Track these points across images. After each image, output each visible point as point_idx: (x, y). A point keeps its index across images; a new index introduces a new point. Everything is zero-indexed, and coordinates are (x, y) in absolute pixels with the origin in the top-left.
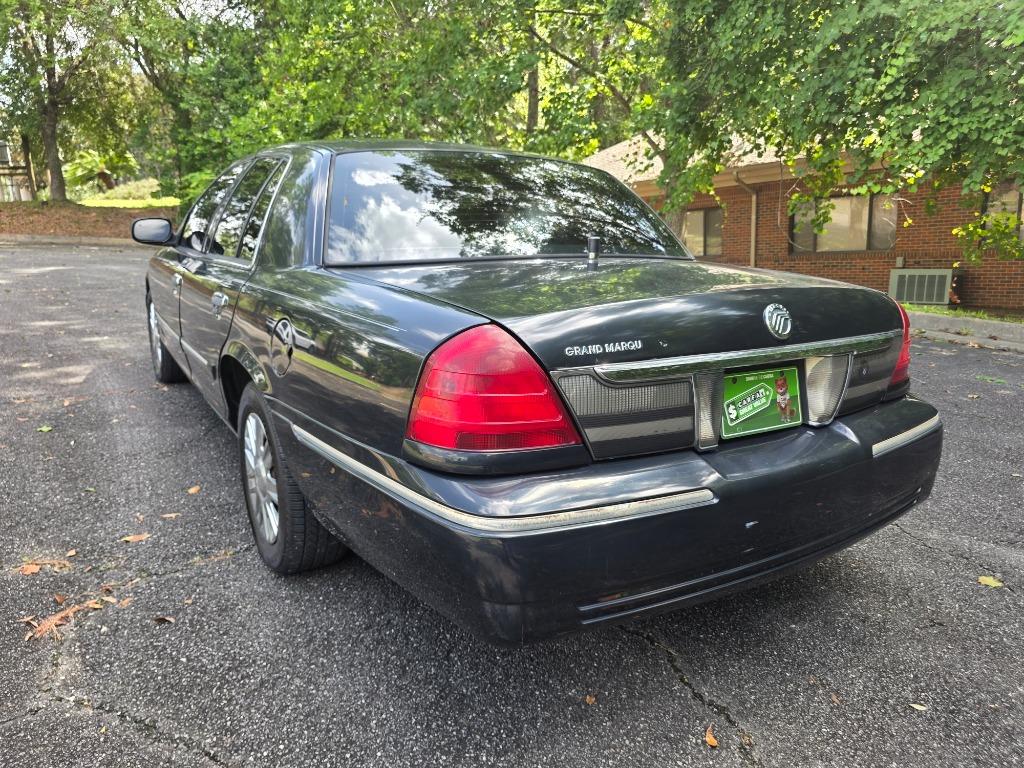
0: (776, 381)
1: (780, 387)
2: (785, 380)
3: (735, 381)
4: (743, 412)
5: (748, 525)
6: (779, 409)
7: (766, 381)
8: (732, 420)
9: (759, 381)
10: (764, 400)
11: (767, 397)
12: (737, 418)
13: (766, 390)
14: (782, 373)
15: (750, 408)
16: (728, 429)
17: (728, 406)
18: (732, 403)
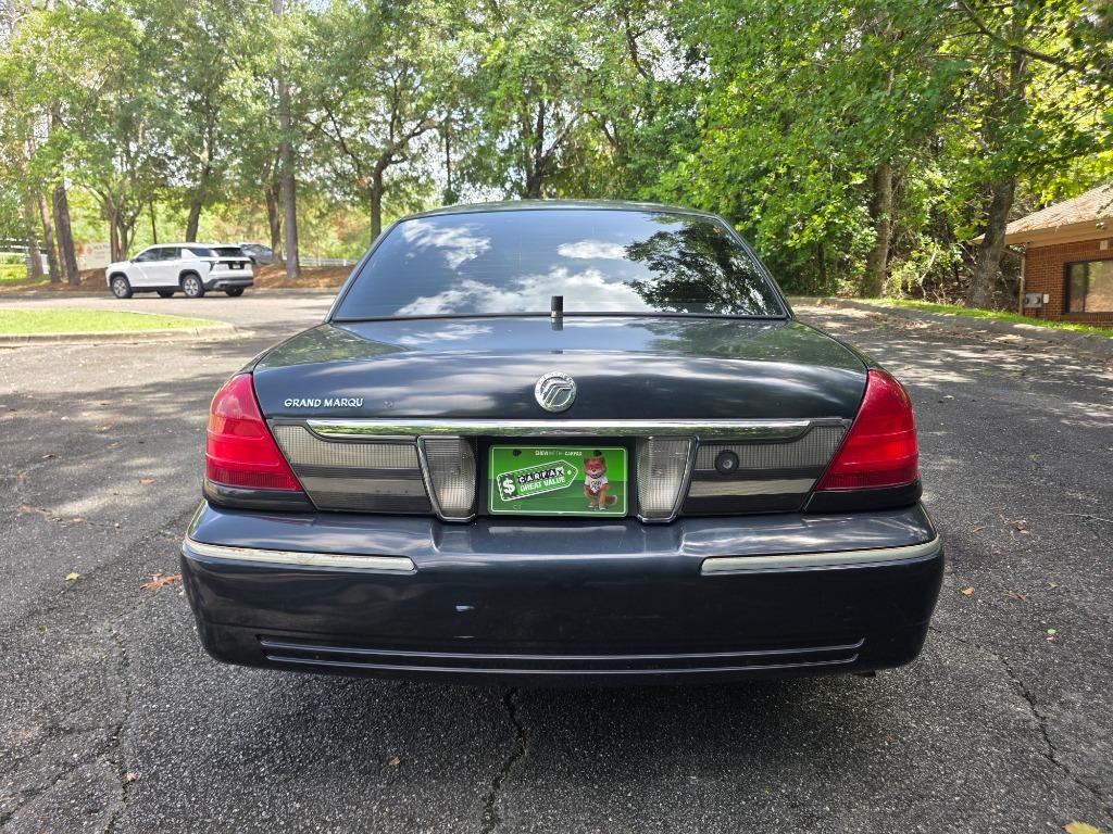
0: (586, 461)
1: (594, 468)
2: (603, 461)
3: (517, 453)
4: (525, 488)
5: (459, 608)
6: (586, 493)
7: (568, 458)
8: (506, 495)
9: (558, 458)
10: (562, 479)
11: (568, 478)
12: (515, 494)
13: (566, 468)
14: (598, 453)
15: (538, 485)
16: (499, 504)
17: (503, 479)
18: (510, 477)
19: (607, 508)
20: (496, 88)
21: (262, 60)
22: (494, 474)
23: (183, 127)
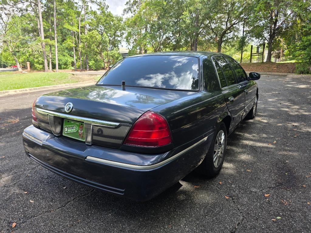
0: (80, 126)
1: (81, 128)
3: (68, 122)
4: (69, 130)
7: (77, 125)
8: (66, 131)
10: (75, 130)
12: (67, 131)
15: (71, 130)
16: (65, 133)
17: (65, 127)
18: (67, 127)
19: (82, 139)
20: (256, 7)
21: (191, 8)
22: (64, 126)
23: (171, 29)
